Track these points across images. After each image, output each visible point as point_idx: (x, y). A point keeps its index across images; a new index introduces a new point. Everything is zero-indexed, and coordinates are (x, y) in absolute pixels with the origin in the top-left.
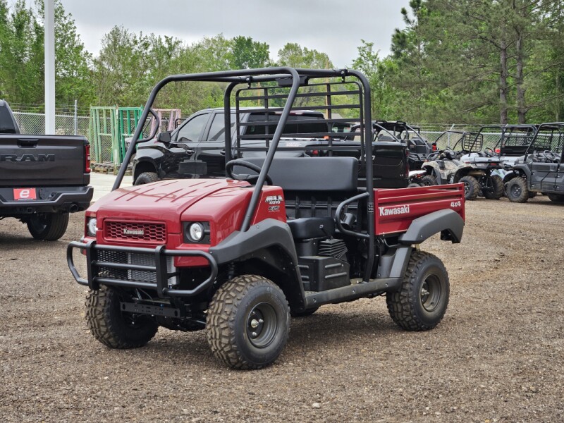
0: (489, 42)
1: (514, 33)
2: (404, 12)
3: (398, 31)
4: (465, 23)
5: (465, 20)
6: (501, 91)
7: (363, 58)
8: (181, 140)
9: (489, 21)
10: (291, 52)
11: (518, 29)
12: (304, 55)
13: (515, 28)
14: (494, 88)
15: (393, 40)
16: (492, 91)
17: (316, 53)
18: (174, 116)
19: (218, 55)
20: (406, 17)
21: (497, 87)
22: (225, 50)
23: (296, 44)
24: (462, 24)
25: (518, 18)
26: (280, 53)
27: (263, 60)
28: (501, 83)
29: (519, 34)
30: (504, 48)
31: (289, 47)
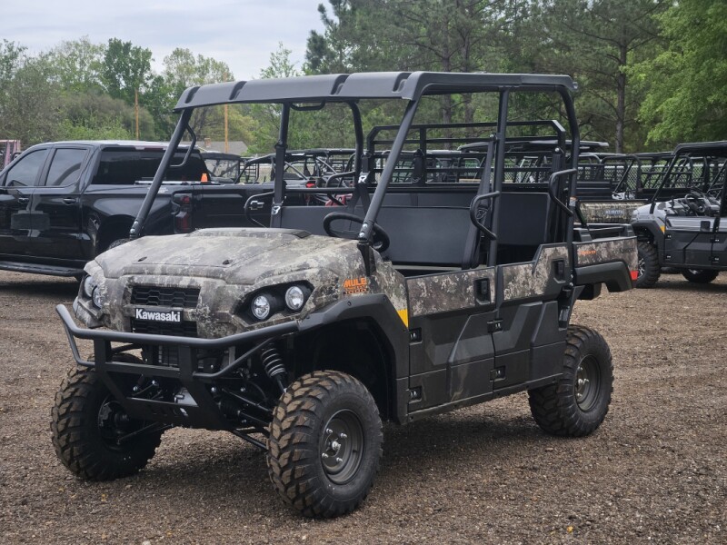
0: (427, 49)
1: (459, 38)
2: (322, 9)
3: (314, 33)
4: (397, 24)
5: (397, 20)
6: (444, 112)
7: (274, 69)
8: (12, 183)
9: (428, 22)
10: (181, 61)
11: (464, 33)
12: (197, 64)
13: (460, 31)
14: (436, 108)
15: (309, 46)
16: (433, 111)
17: (214, 62)
18: (12, 149)
19: (82, 63)
20: (325, 16)
21: (439, 107)
22: (92, 57)
23: (187, 50)
24: (394, 26)
25: (463, 18)
26: (167, 61)
27: (143, 71)
28: (444, 102)
29: (464, 40)
30: (446, 57)
31: (178, 53)
